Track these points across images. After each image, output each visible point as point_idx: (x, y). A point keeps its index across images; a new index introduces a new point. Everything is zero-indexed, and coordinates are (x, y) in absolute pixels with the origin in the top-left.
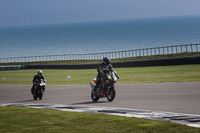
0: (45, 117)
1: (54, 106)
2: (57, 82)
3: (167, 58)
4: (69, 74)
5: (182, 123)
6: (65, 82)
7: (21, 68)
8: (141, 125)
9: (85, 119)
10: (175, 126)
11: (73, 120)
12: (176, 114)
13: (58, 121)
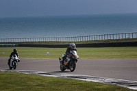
0: (31, 79)
1: (37, 73)
2: (40, 56)
3: (116, 42)
4: (48, 51)
5: (125, 86)
7: (15, 46)
8: (97, 87)
9: (58, 82)
10: (119, 88)
12: (121, 80)
13: (40, 83)
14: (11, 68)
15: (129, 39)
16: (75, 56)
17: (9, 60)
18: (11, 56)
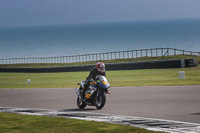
0: (4, 120)
1: (13, 110)
2: (17, 86)
4: (29, 78)
5: (141, 127)
6: (24, 86)
8: (101, 129)
10: (134, 130)
12: (136, 118)
13: (17, 124)
15: (146, 58)
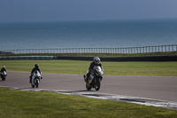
0: (74, 102)
7: (54, 59)
8: (158, 113)
9: (108, 105)
11: (98, 106)
13: (85, 106)
14: (33, 87)
16: (98, 73)
17: (31, 77)
18: (32, 73)
